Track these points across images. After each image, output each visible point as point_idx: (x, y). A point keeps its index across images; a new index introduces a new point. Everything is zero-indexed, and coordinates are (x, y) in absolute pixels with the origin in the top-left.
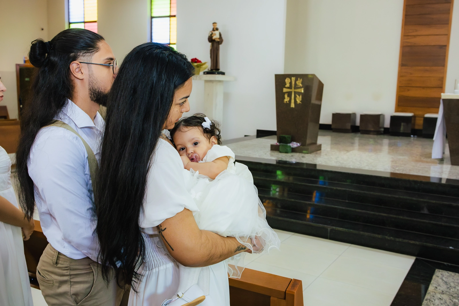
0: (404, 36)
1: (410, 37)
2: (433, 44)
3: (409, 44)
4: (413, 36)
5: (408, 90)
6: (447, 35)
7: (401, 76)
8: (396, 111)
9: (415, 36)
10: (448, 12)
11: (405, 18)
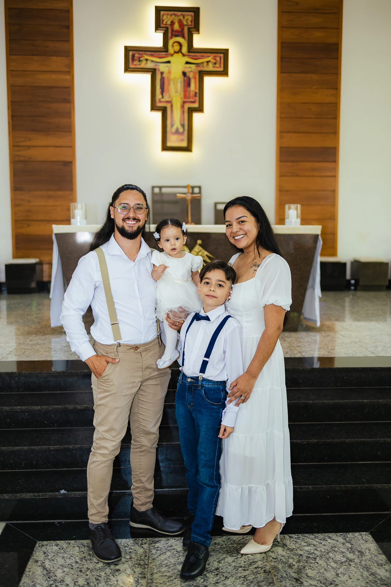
0: (14, 146)
1: (21, 148)
2: (54, 159)
3: (22, 159)
4: (27, 146)
5: (29, 225)
6: (72, 147)
7: (15, 205)
8: (15, 256)
9: (29, 147)
10: (69, 114)
11: (12, 120)
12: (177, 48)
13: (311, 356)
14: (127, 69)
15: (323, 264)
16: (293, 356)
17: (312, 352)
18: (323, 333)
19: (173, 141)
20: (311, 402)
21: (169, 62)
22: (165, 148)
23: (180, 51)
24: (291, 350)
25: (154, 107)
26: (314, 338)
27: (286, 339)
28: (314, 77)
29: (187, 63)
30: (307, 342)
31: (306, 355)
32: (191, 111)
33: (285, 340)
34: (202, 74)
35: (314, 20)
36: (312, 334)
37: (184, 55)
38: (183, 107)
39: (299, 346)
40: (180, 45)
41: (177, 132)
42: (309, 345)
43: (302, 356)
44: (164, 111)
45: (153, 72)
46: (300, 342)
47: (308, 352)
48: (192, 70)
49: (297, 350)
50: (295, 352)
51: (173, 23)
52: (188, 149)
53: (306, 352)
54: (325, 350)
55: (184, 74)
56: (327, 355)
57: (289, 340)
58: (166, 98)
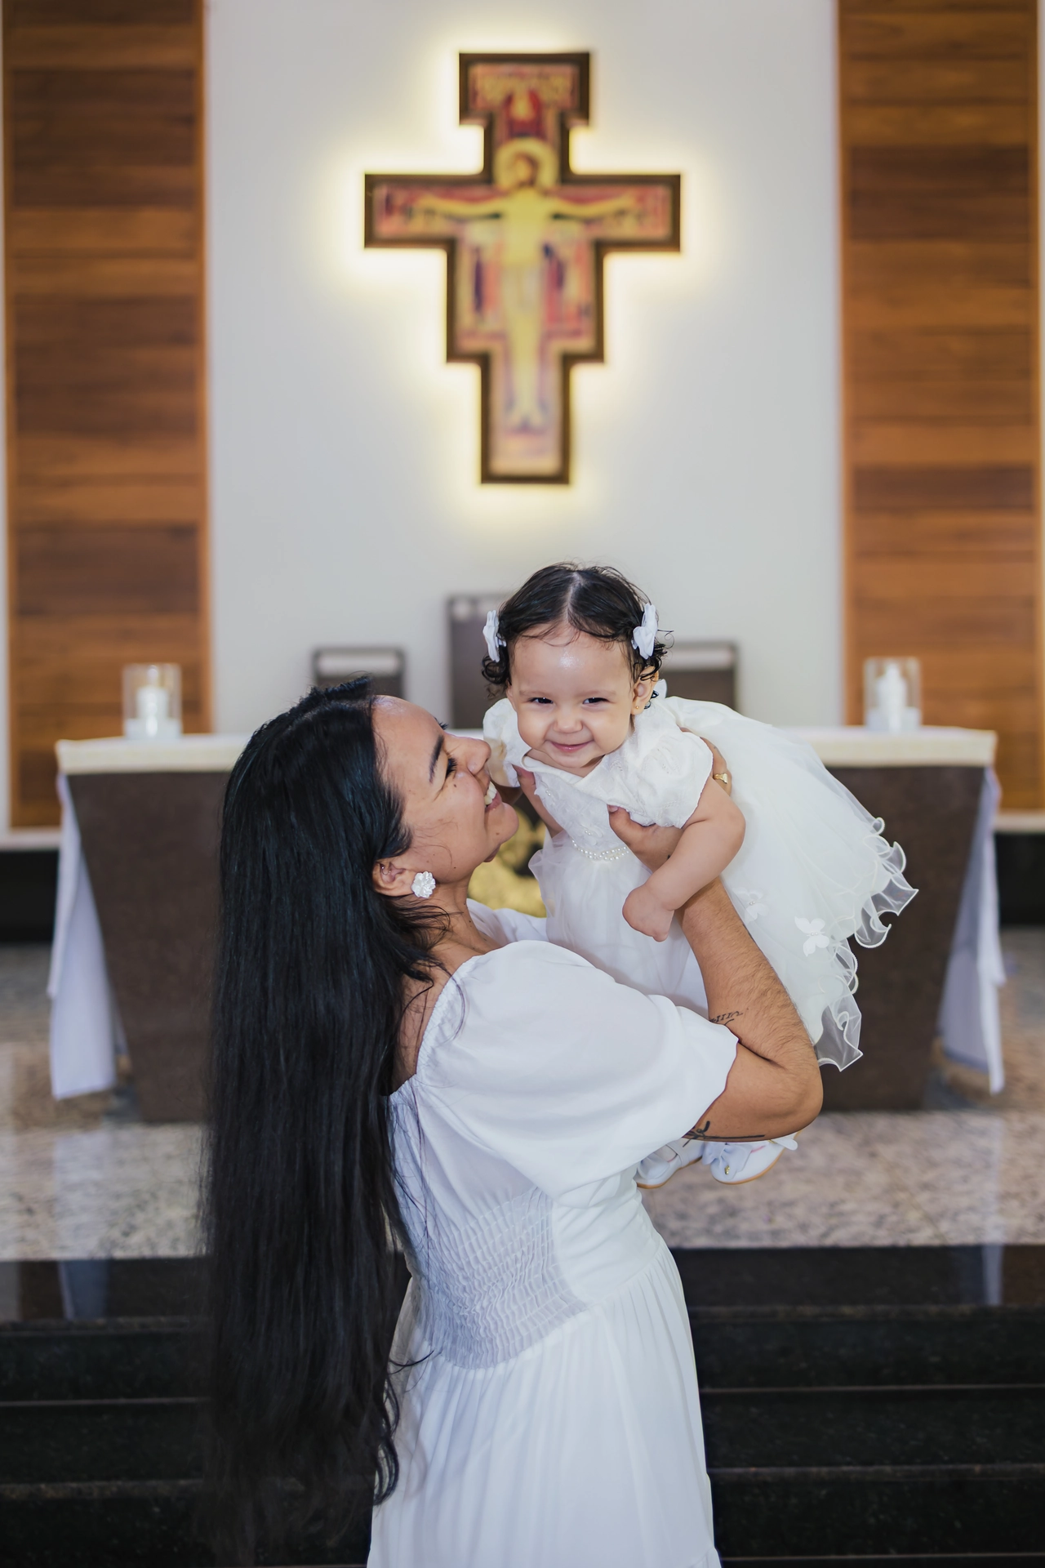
5: (60, 723)
6: (196, 480)
8: (17, 821)
9: (65, 484)
12: (523, 172)
13: (970, 1239)
14: (372, 239)
15: (1004, 841)
16: (902, 1241)
17: (974, 1219)
18: (1014, 1116)
19: (512, 455)
20: (977, 1468)
21: (496, 216)
22: (488, 476)
23: (531, 182)
24: (896, 1205)
25: (454, 353)
26: (982, 1143)
27: (881, 1149)
28: (957, 250)
29: (557, 216)
30: (958, 1163)
31: (955, 1234)
32: (569, 361)
33: (873, 1155)
34: (601, 249)
35: (951, 78)
36: (975, 1121)
37: (546, 193)
38: (542, 351)
39: (926, 1186)
40: (533, 162)
41: (525, 428)
42: (965, 1180)
43: (936, 1242)
44: (484, 361)
45: (451, 246)
46: (932, 1164)
47: (962, 1218)
48: (570, 239)
49: (918, 1207)
50: (913, 1217)
51: (509, 100)
52: (561, 477)
53: (954, 1217)
54: (1023, 1204)
55: (548, 251)
56: (1035, 1235)
57: (887, 1152)
58: (491, 323)
